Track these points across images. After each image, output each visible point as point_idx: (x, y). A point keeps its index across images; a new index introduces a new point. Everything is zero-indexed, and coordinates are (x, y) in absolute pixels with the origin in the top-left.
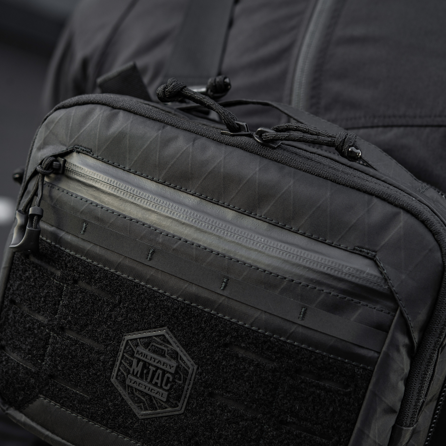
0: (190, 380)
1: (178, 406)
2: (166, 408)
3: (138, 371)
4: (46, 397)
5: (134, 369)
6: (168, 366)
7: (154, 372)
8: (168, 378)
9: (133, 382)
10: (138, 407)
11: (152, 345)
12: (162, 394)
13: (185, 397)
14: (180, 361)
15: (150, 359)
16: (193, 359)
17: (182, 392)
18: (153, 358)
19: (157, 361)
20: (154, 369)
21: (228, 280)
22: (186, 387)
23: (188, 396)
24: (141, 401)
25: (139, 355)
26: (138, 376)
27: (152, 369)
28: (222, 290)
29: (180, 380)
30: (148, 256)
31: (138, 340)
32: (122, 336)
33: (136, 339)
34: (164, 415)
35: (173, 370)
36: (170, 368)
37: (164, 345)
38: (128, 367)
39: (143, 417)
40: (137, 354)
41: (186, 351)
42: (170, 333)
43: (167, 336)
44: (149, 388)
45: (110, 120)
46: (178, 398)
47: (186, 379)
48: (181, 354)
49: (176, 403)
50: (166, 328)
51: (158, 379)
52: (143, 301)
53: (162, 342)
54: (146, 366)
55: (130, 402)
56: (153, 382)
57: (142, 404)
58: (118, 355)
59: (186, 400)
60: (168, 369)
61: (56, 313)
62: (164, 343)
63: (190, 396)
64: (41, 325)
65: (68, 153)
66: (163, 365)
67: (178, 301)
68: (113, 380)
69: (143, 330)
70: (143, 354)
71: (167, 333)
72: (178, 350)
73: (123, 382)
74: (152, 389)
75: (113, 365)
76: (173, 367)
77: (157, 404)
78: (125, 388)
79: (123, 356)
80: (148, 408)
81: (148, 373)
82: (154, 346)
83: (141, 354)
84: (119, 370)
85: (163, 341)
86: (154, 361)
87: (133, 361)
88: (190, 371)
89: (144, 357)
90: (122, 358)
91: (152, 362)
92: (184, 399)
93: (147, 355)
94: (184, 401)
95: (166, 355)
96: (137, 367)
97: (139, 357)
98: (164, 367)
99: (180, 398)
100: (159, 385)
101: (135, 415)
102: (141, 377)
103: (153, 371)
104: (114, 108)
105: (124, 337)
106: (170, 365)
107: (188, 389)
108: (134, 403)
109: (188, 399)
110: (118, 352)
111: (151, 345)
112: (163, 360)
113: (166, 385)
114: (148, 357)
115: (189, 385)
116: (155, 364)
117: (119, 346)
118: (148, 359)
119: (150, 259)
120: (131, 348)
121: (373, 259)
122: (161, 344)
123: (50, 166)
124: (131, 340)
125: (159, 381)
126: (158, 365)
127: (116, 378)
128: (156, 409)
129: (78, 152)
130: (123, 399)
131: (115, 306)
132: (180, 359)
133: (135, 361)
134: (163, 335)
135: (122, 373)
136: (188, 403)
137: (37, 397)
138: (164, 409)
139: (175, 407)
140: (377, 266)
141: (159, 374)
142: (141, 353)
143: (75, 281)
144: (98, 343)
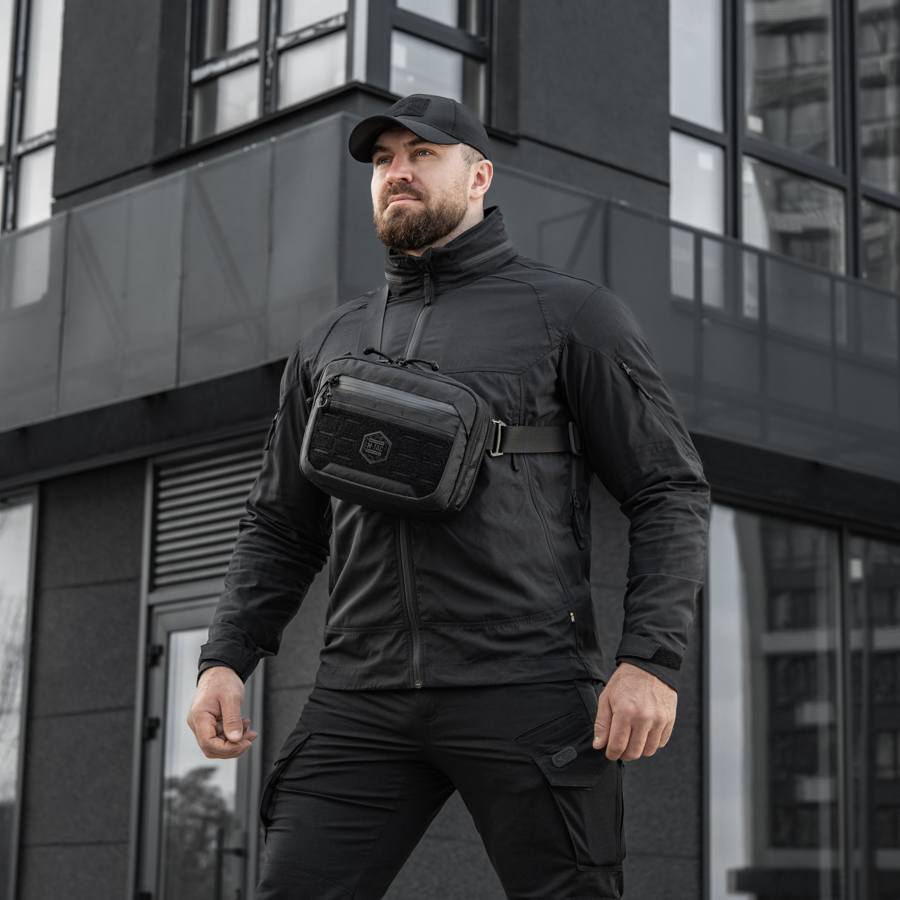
0: (390, 448)
1: (385, 457)
2: (381, 459)
3: (370, 447)
4: (332, 462)
5: (368, 447)
7: (376, 446)
8: (381, 448)
9: (368, 451)
11: (376, 437)
12: (379, 454)
14: (386, 441)
15: (375, 442)
19: (377, 442)
21: (403, 412)
24: (371, 458)
27: (375, 445)
28: (401, 416)
29: (386, 448)
30: (373, 407)
32: (364, 436)
33: (369, 436)
34: (380, 461)
35: (383, 445)
39: (372, 464)
40: (369, 441)
42: (382, 432)
44: (374, 453)
45: (355, 364)
46: (385, 455)
47: (388, 448)
48: (386, 439)
50: (380, 431)
52: (372, 422)
54: (373, 444)
55: (367, 459)
56: (376, 450)
60: (381, 444)
61: (337, 431)
63: (389, 454)
64: (331, 436)
65: (339, 376)
67: (385, 421)
68: (360, 451)
73: (364, 451)
75: (360, 446)
77: (377, 458)
78: (364, 454)
79: (364, 443)
80: (374, 460)
81: (374, 447)
83: (371, 441)
85: (380, 435)
88: (390, 445)
93: (373, 441)
94: (387, 456)
95: (381, 440)
96: (370, 445)
102: (371, 449)
104: (356, 359)
107: (388, 451)
110: (362, 442)
112: (379, 442)
113: (381, 451)
117: (362, 439)
120: (367, 439)
121: (453, 405)
122: (379, 437)
123: (333, 380)
124: (367, 437)
125: (378, 450)
126: (378, 444)
128: (377, 460)
129: (344, 375)
131: (361, 425)
133: (369, 443)
134: (380, 433)
135: (364, 449)
136: (389, 456)
137: (329, 463)
140: (454, 407)
141: (378, 447)
143: (345, 418)
144: (354, 439)
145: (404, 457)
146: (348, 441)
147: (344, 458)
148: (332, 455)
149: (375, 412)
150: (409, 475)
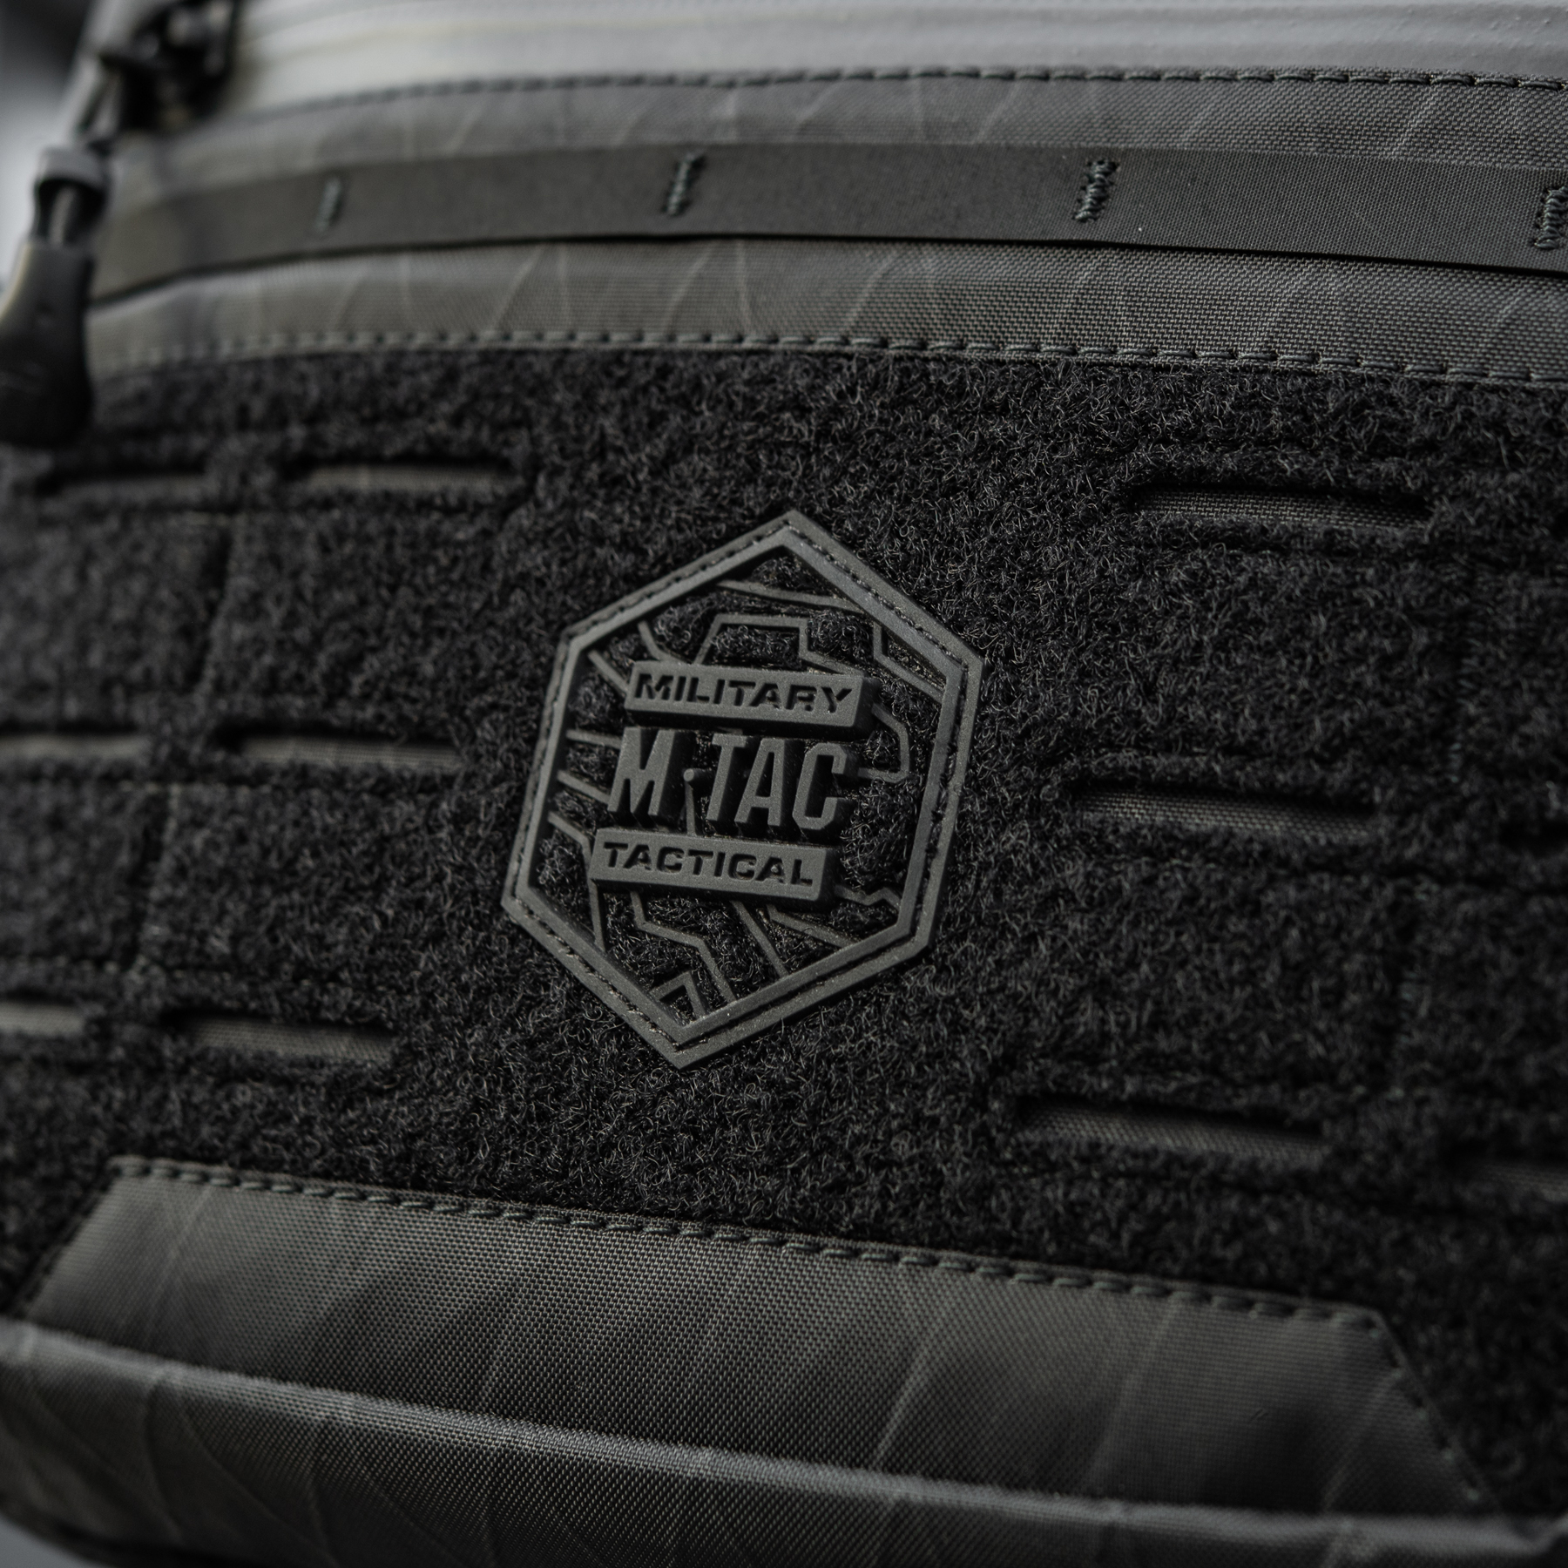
0: (953, 749)
1: (893, 919)
2: (828, 949)
3: (651, 786)
5: (627, 783)
6: (819, 696)
7: (744, 758)
8: (825, 762)
9: (623, 855)
10: (667, 1000)
11: (724, 627)
12: (798, 863)
13: (932, 851)
14: (887, 662)
15: (711, 694)
16: (956, 626)
17: (911, 827)
18: (733, 684)
19: (750, 694)
20: (741, 740)
21: (1113, 167)
22: (931, 792)
23: (943, 845)
25: (651, 696)
26: (654, 810)
27: (728, 743)
28: (1083, 220)
29: (894, 766)
30: (668, 194)
31: (643, 628)
32: (555, 641)
33: (629, 629)
34: (819, 993)
35: (846, 714)
36: (832, 709)
37: (787, 603)
38: (595, 793)
39: (696, 1053)
40: (638, 694)
41: (916, 598)
42: (814, 530)
43: (800, 548)
44: (721, 856)
47: (928, 747)
48: (887, 618)
49: (882, 904)
50: (792, 515)
51: (764, 789)
52: (657, 419)
53: (774, 593)
56: (742, 816)
57: (686, 980)
58: (538, 755)
59: (938, 868)
60: (819, 714)
62: (786, 595)
63: (958, 842)
66: (790, 706)
67: (849, 357)
68: (516, 902)
69: (664, 572)
70: (673, 686)
71: (802, 537)
72: (867, 602)
74: (737, 858)
75: (509, 821)
76: (844, 693)
77: (774, 940)
78: (579, 916)
79: (565, 744)
80: (721, 984)
82: (735, 626)
83: (658, 688)
84: (546, 830)
85: (783, 582)
86: (738, 702)
87: (617, 751)
88: (946, 698)
89: (678, 697)
90: (560, 763)
91: (726, 708)
92: (927, 866)
93: (695, 681)
94: (926, 875)
95: (804, 653)
96: (643, 765)
97: (657, 704)
98: (798, 714)
99: (903, 866)
100: (774, 819)
101: (652, 1057)
103: (738, 752)
105: (562, 647)
106: (827, 691)
107: (941, 804)
108: (640, 985)
109: (951, 861)
110: (532, 741)
111: (715, 627)
113: (815, 809)
114: (700, 692)
115: (945, 781)
116: (745, 711)
117: (538, 702)
118: (705, 699)
119: (684, 206)
120: (609, 683)
122: (769, 607)
124: (601, 645)
125: (773, 803)
126: (766, 712)
127: (533, 881)
128: (769, 975)
130: (579, 989)
131: (505, 508)
132: (885, 651)
133: (629, 738)
134: (781, 551)
135: (564, 840)
136: (951, 880)
137: (105, 1180)
138: (812, 958)
139: (875, 926)
141: (771, 756)
142: (665, 680)
143: (295, 466)
144: (422, 737)
145: (1197, 843)
146: (338, 778)
147: (283, 1046)
148: (131, 1032)
149: (696, 264)
150: (1309, 1131)
